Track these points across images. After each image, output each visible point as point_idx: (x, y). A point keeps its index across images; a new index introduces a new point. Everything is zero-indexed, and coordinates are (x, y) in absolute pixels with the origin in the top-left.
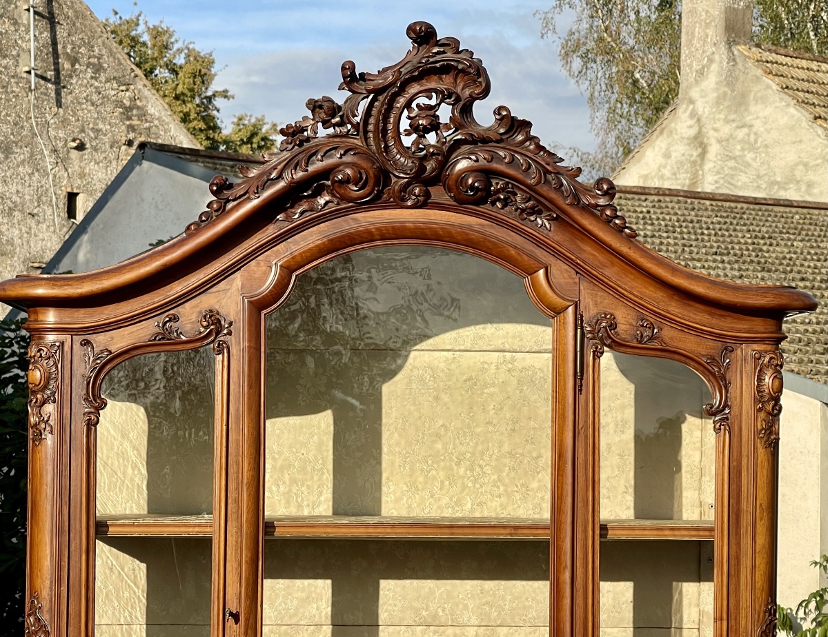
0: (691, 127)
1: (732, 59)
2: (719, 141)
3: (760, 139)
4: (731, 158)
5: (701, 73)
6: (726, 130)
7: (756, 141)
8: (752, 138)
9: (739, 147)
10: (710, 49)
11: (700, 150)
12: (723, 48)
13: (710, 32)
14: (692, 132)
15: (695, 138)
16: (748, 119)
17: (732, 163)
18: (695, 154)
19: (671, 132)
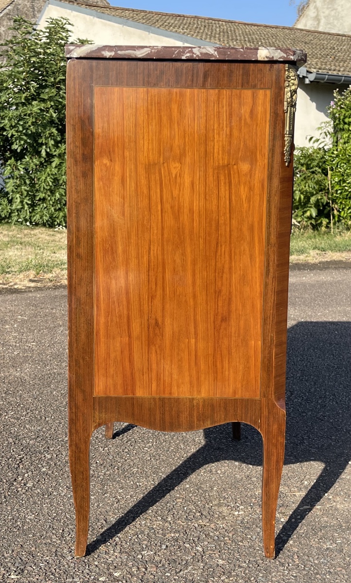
0: (314, 12)
2: (325, 17)
3: (340, 15)
4: (328, 24)
6: (327, 12)
7: (338, 15)
8: (337, 14)
9: (332, 19)
11: (317, 22)
14: (315, 15)
17: (329, 26)
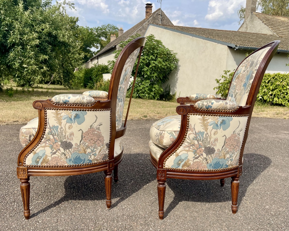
1: (252, 14)
2: (249, 27)
3: (255, 26)
4: (251, 29)
5: (247, 17)
6: (250, 25)
10: (249, 13)
12: (251, 13)
13: (249, 11)
15: (246, 27)
16: (254, 23)
17: (251, 30)
18: (246, 30)
19: (243, 27)
